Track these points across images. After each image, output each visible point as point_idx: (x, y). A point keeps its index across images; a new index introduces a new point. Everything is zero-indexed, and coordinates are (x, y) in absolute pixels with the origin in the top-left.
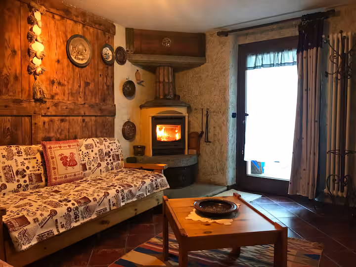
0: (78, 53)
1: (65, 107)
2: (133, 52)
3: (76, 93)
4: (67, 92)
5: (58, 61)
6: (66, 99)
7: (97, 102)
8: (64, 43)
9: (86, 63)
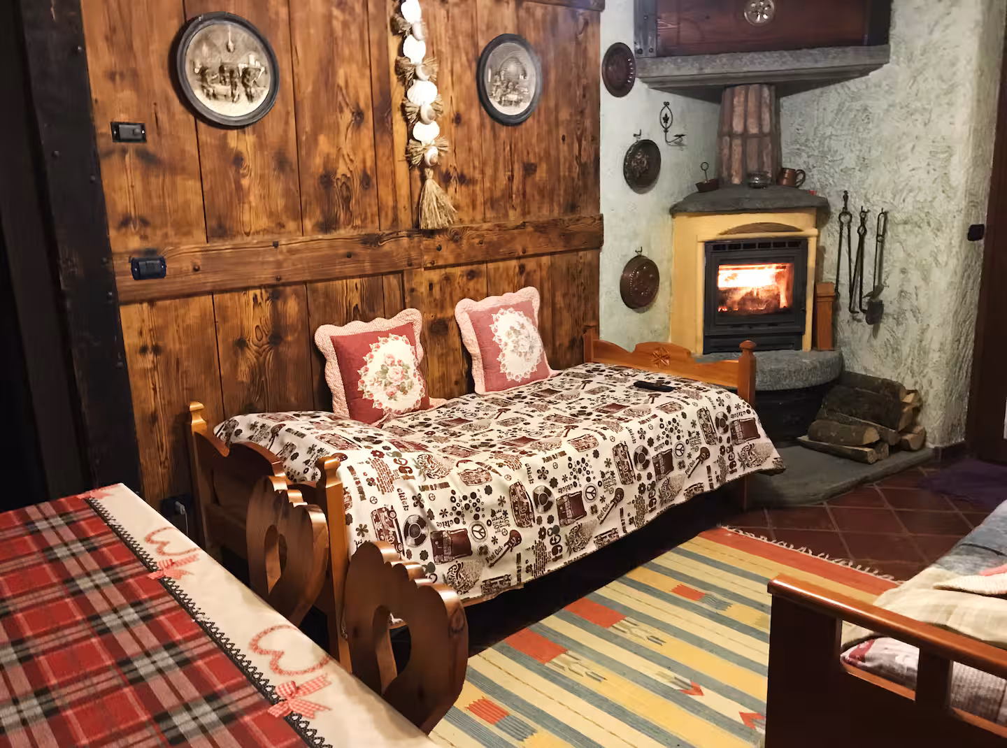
0: (507, 87)
1: (477, 241)
2: (654, 54)
3: (503, 196)
4: (480, 199)
5: (458, 119)
6: (479, 217)
7: (556, 214)
8: (470, 66)
9: (526, 111)
